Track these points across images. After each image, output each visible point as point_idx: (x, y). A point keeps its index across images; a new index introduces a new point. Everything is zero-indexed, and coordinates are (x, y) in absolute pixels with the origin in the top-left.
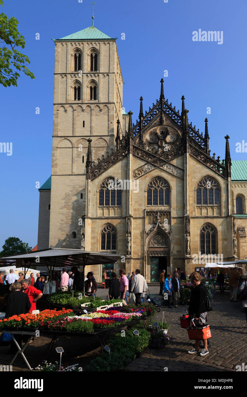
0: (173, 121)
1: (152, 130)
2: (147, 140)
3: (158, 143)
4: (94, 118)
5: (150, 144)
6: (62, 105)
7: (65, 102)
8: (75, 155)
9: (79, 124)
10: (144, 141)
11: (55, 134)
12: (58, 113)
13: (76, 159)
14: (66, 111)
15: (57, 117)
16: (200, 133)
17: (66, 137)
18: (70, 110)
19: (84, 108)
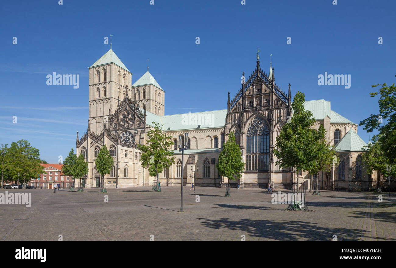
0: (131, 108)
1: (123, 113)
2: (121, 118)
3: (125, 120)
4: (104, 106)
5: (122, 120)
6: (92, 101)
7: (93, 100)
8: (98, 127)
9: (99, 110)
10: (120, 119)
11: (90, 116)
12: (91, 106)
13: (98, 128)
14: (94, 104)
15: (91, 108)
16: (142, 113)
17: (94, 118)
18: (95, 103)
19: (101, 102)
